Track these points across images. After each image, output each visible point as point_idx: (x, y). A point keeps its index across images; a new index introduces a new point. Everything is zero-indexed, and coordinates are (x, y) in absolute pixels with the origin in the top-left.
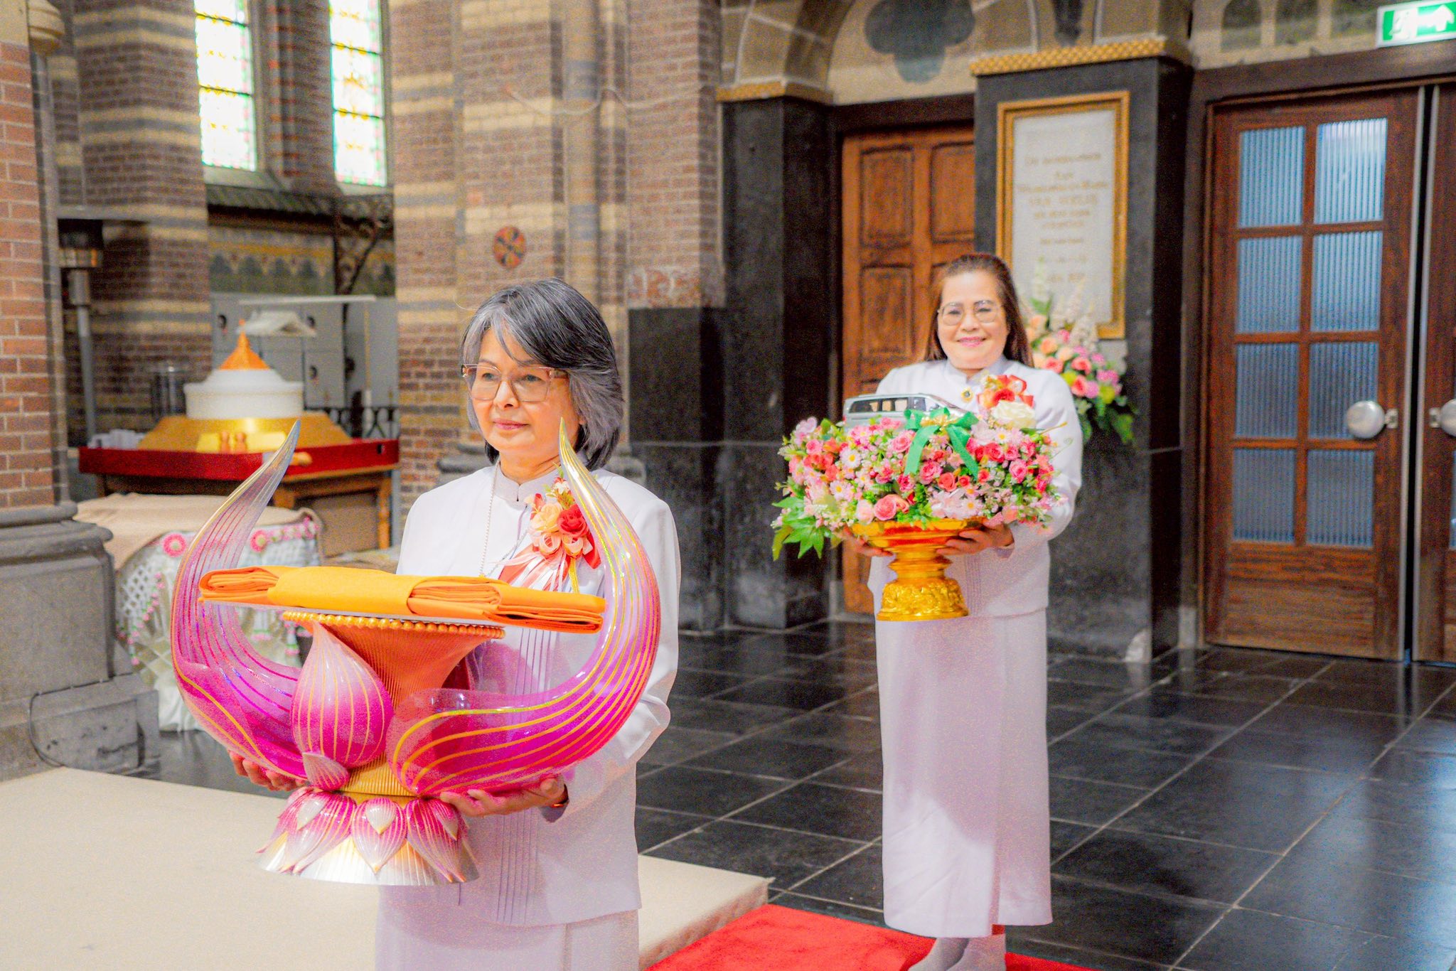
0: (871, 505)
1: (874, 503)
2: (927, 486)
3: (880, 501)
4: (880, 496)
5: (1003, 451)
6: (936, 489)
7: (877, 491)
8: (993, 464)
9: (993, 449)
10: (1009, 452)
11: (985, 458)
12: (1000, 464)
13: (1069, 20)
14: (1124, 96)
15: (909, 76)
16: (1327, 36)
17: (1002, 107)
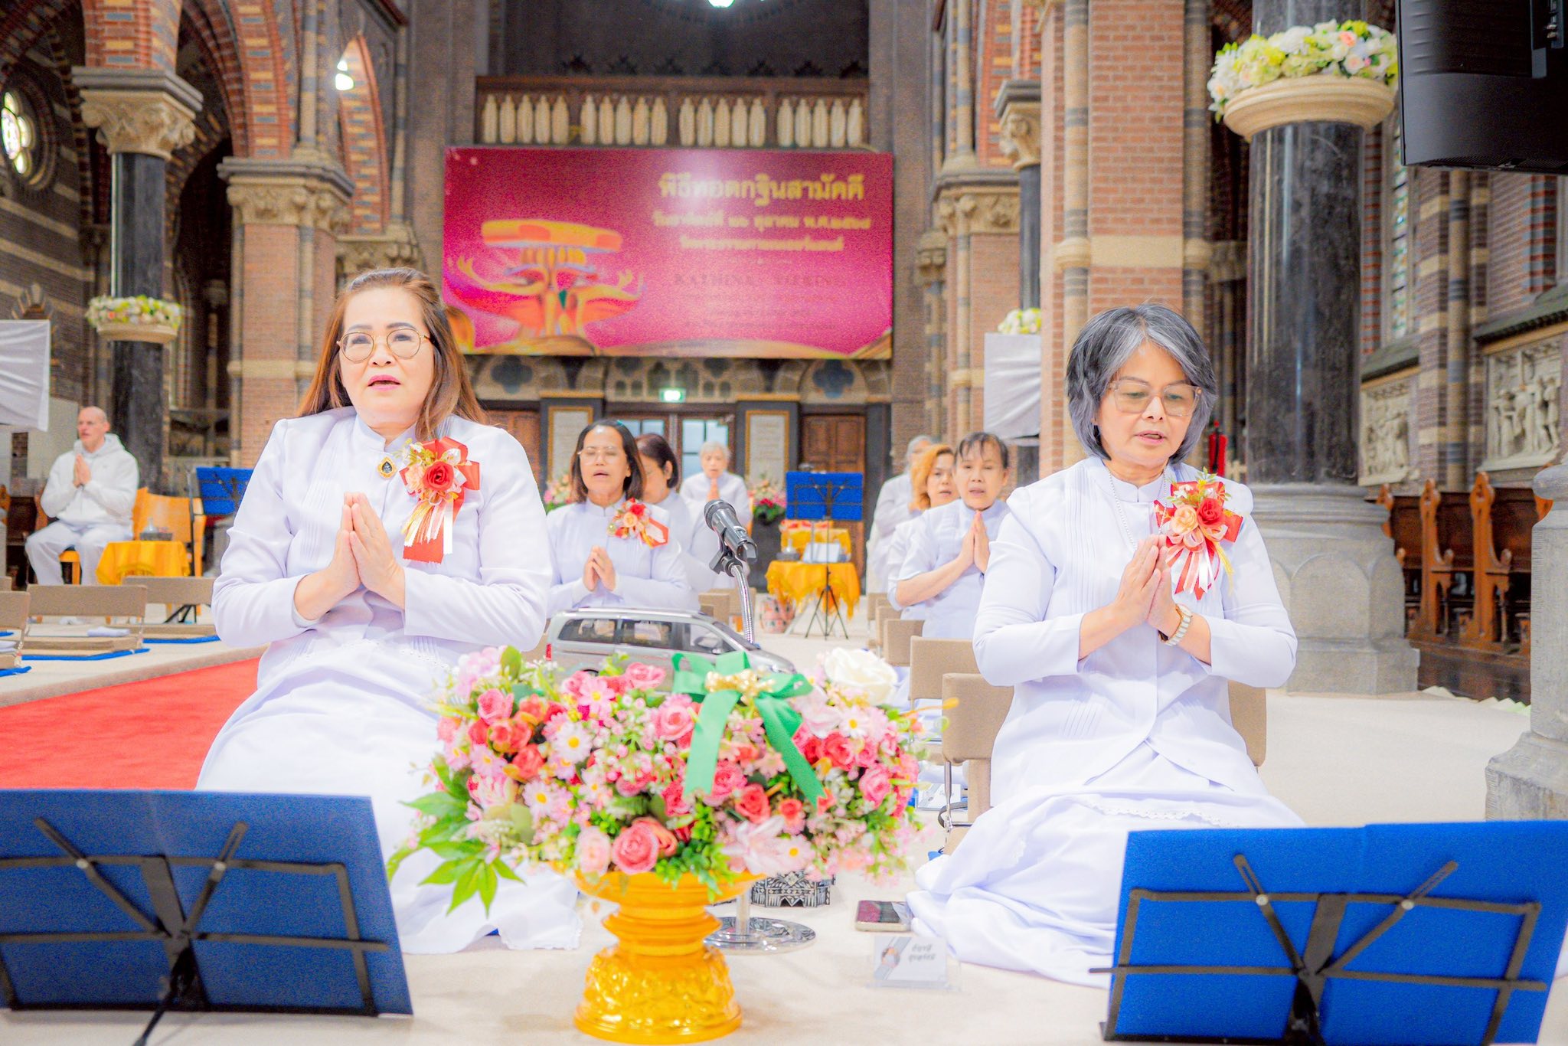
0: (606, 840)
1: (612, 836)
2: (716, 810)
3: (625, 834)
4: (625, 823)
5: (854, 750)
6: (731, 815)
7: (620, 812)
8: (833, 774)
9: (836, 745)
10: (865, 751)
11: (824, 762)
12: (845, 773)
13: (572, 383)
14: (591, 409)
15: (507, 391)
16: (645, 397)
17: (551, 408)
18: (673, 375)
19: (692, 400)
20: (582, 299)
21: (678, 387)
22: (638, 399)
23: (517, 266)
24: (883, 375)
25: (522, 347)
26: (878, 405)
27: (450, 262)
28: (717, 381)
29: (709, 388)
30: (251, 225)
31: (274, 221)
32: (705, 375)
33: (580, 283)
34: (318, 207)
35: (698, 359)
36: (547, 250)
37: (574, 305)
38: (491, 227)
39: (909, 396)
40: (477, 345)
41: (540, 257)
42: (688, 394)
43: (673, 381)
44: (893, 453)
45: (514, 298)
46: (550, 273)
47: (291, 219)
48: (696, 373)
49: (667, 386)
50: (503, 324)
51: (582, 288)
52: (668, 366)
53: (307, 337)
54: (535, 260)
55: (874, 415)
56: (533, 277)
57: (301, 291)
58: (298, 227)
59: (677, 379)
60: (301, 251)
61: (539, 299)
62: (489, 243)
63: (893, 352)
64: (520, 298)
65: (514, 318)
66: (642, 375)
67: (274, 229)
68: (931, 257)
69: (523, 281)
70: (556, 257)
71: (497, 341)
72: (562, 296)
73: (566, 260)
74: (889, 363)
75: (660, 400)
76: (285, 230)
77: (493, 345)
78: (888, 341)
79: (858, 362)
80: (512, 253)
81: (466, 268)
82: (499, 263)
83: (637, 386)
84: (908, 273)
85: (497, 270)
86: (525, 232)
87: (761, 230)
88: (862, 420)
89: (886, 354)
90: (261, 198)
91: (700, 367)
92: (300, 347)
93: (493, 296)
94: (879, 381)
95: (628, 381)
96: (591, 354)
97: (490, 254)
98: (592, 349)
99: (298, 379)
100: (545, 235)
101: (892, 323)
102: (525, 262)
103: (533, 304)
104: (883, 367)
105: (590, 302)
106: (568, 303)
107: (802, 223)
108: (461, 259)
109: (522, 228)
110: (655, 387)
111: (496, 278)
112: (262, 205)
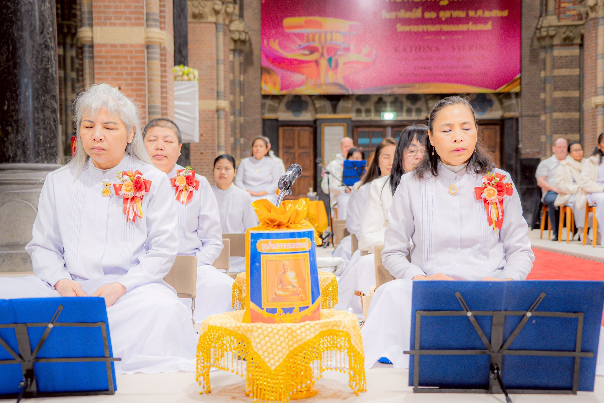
13: (334, 110)
14: (345, 124)
15: (295, 116)
16: (373, 117)
17: (323, 125)
18: (388, 104)
19: (400, 118)
20: (341, 61)
21: (391, 111)
22: (368, 119)
23: (304, 44)
24: (514, 101)
25: (306, 90)
26: (511, 119)
27: (265, 42)
28: (414, 107)
29: (409, 111)
30: (190, 22)
31: (203, 20)
32: (407, 104)
33: (339, 53)
34: (226, 12)
35: (402, 95)
36: (320, 35)
37: (337, 66)
38: (288, 21)
39: (531, 113)
40: (282, 89)
41: (317, 38)
42: (397, 116)
43: (388, 108)
44: (520, 146)
45: (301, 62)
46: (323, 48)
47: (212, 19)
48: (402, 103)
49: (386, 111)
50: (297, 77)
51: (341, 55)
52: (385, 99)
53: (222, 88)
54: (314, 41)
55: (507, 125)
56: (313, 50)
57: (218, 60)
58: (216, 24)
59: (391, 106)
60: (217, 38)
61: (317, 62)
62: (287, 31)
63: (521, 88)
64: (307, 62)
65: (303, 74)
66: (371, 105)
67: (203, 25)
68: (548, 31)
69: (307, 52)
70: (326, 38)
71: (294, 87)
72: (330, 60)
73: (332, 40)
74: (517, 95)
75: (382, 119)
76: (208, 25)
77: (290, 89)
78: (518, 82)
79: (498, 95)
80: (300, 36)
81: (275, 45)
82: (295, 42)
83: (368, 111)
84: (530, 41)
85: (293, 47)
86: (308, 24)
87: (443, 19)
88: (498, 128)
89: (517, 89)
90: (196, 7)
91: (404, 99)
92: (218, 92)
93: (291, 62)
94: (511, 105)
95: (363, 108)
96: (347, 93)
97: (287, 36)
98: (347, 90)
99: (218, 111)
100: (320, 25)
101: (520, 71)
102: (308, 41)
103: (313, 65)
104: (513, 96)
105: (345, 64)
106: (333, 64)
107: (467, 15)
108: (272, 40)
109: (306, 22)
110: (378, 111)
111: (293, 51)
112: (196, 11)
